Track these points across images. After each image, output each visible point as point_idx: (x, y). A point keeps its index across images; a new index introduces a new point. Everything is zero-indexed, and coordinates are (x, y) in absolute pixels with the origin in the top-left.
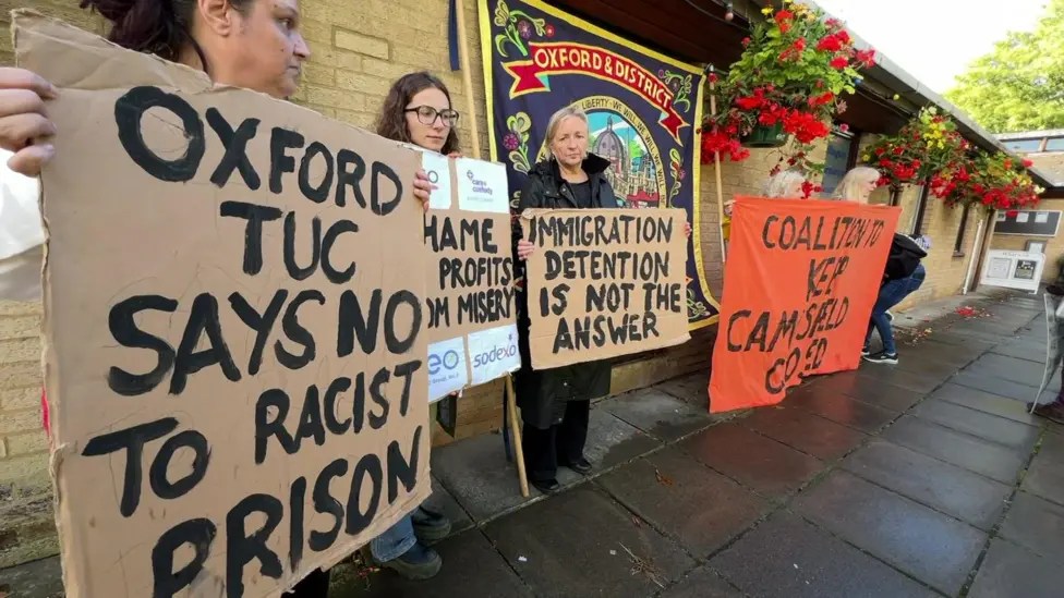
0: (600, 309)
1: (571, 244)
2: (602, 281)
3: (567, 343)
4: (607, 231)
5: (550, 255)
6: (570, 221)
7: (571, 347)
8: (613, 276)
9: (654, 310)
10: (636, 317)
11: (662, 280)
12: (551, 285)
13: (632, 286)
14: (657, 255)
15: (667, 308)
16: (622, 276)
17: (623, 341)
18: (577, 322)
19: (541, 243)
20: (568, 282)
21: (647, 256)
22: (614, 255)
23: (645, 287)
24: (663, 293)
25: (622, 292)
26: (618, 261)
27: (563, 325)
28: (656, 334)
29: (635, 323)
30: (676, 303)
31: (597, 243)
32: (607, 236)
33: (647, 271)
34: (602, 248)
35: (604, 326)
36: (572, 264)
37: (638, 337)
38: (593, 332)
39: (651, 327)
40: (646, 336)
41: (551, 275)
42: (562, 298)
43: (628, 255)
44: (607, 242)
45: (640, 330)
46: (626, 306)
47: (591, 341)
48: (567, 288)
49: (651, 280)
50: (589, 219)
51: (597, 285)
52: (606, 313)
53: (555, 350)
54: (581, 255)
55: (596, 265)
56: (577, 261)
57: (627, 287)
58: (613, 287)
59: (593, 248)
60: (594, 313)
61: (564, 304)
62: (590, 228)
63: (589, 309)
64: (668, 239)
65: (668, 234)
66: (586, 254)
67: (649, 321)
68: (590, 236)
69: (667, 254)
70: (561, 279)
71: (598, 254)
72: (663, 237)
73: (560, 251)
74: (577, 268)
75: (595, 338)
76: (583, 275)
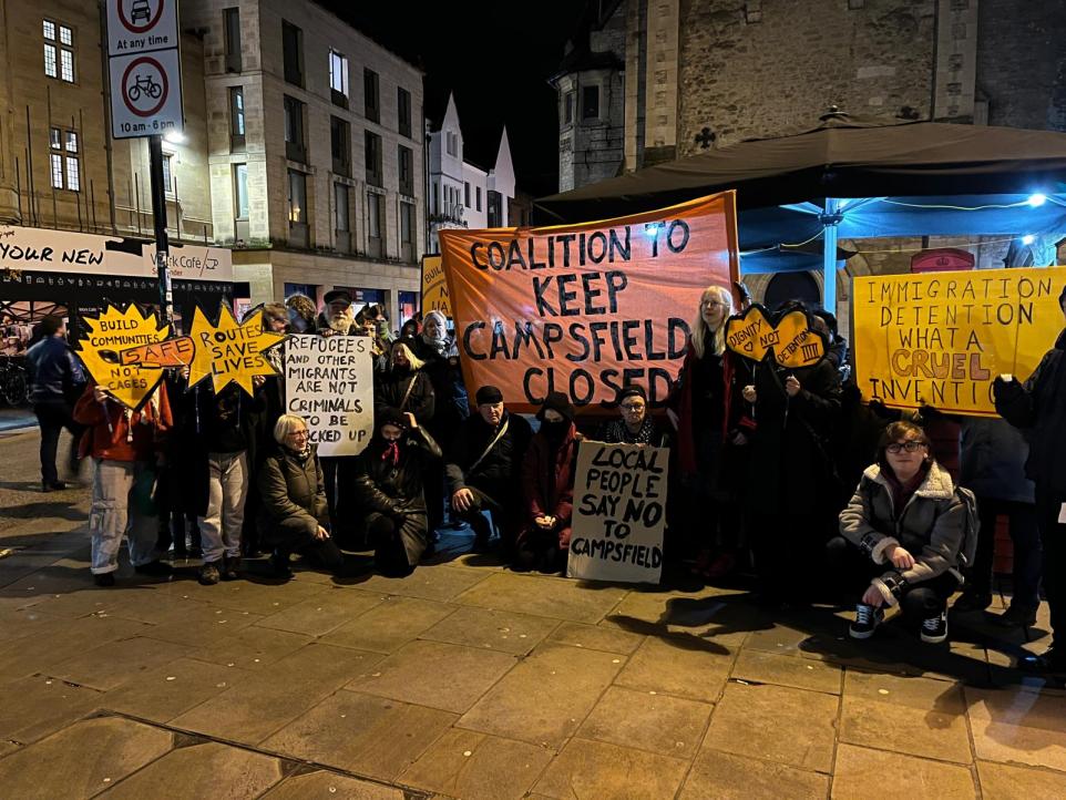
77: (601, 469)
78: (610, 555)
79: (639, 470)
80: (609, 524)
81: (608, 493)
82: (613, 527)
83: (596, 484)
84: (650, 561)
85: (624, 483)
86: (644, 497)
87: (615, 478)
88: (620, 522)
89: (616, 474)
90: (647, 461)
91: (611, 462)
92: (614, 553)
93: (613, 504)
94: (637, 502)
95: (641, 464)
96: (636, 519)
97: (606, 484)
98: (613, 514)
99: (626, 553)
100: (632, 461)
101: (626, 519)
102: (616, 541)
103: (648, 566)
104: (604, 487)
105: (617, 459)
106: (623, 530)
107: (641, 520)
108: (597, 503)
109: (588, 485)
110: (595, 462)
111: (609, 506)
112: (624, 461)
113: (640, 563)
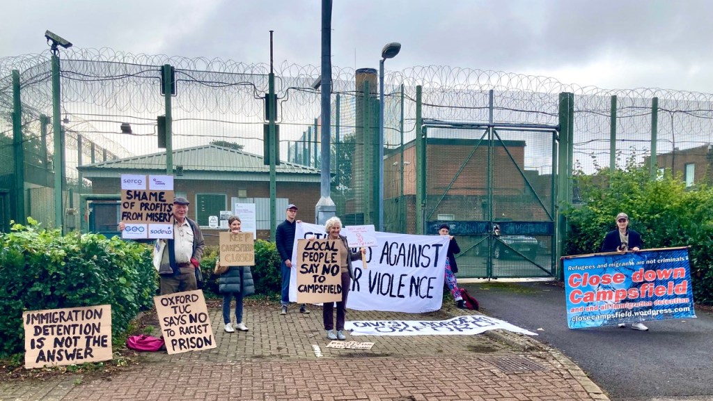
0: (61, 346)
1: (47, 322)
2: (63, 336)
3: (43, 359)
4: (66, 317)
5: (36, 327)
6: (47, 314)
7: (45, 361)
8: (69, 334)
9: (91, 346)
10: (81, 350)
11: (96, 334)
12: (36, 338)
13: (79, 338)
14: (94, 324)
15: (99, 345)
16: (74, 333)
17: (73, 359)
18: (49, 352)
19: (33, 323)
20: (44, 336)
21: (88, 325)
22: (69, 326)
23: (86, 337)
24: (97, 339)
25: (73, 340)
26: (72, 328)
27: (41, 353)
28: (92, 356)
29: (80, 352)
30: (105, 343)
31: (61, 321)
32: (66, 318)
33: (88, 331)
34: (63, 323)
35: (63, 353)
36: (47, 330)
37: (82, 358)
38: (56, 355)
39: (90, 353)
40: (86, 357)
41: (36, 334)
42: (42, 343)
43: (77, 325)
44: (65, 321)
45: (83, 355)
46: (75, 345)
47: (56, 359)
48: (44, 339)
49: (90, 334)
50: (56, 313)
51: (60, 338)
52: (64, 348)
53: (37, 362)
54: (52, 326)
55: (60, 330)
56: (50, 329)
57: (75, 338)
58: (69, 338)
59: (58, 323)
60: (58, 348)
61: (43, 345)
62: (57, 316)
63: (55, 346)
64: (100, 317)
65: (100, 316)
66: (55, 326)
67: (88, 351)
68: (57, 319)
69: (100, 323)
70: (41, 335)
71: (61, 326)
72: (97, 316)
73: (41, 326)
74: (50, 331)
75: (57, 358)
76: (53, 334)
77: (309, 251)
78: (317, 291)
79: (327, 251)
80: (315, 276)
81: (313, 262)
82: (317, 278)
83: (307, 259)
84: (336, 291)
85: (321, 257)
86: (331, 263)
87: (316, 256)
88: (320, 275)
89: (316, 253)
90: (330, 246)
91: (313, 248)
92: (319, 290)
93: (316, 267)
94: (327, 265)
95: (328, 248)
96: (328, 273)
97: (312, 258)
98: (316, 272)
99: (325, 289)
100: (323, 247)
101: (323, 273)
102: (319, 284)
103: (335, 293)
104: (311, 260)
105: (316, 246)
106: (322, 279)
107: (330, 274)
108: (308, 268)
109: (304, 260)
110: (306, 249)
111: (314, 269)
112: (320, 247)
113: (332, 292)
